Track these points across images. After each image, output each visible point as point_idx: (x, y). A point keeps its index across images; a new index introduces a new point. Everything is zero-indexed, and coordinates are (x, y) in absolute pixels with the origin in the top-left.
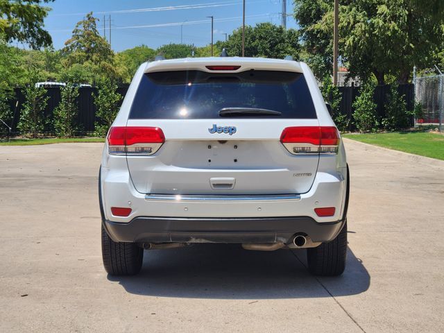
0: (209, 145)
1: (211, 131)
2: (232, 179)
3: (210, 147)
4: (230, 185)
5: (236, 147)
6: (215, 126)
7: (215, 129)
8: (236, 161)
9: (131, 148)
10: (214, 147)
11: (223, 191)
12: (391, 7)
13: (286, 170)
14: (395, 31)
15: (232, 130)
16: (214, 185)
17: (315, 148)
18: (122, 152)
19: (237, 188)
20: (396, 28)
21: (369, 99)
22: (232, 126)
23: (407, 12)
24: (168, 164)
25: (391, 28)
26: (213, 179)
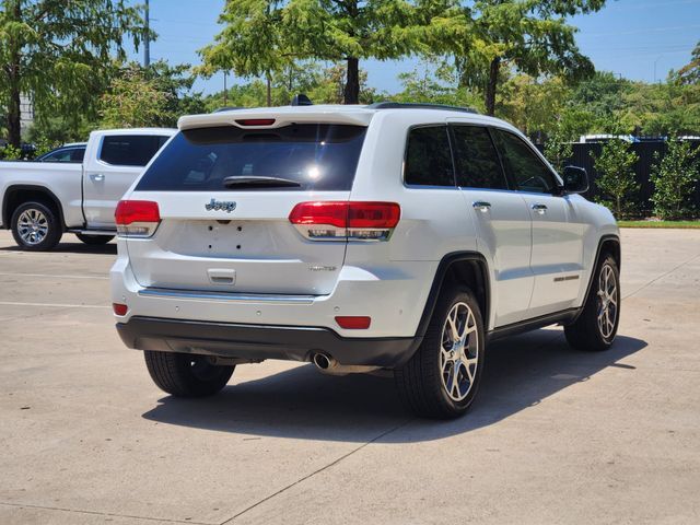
0: (210, 226)
1: (209, 207)
2: (232, 271)
3: (211, 228)
4: (230, 279)
5: (240, 229)
6: (213, 200)
7: (213, 205)
8: (239, 247)
10: (216, 229)
11: (223, 288)
13: (298, 261)
16: (213, 278)
17: (340, 232)
19: (239, 283)
22: (231, 200)
24: (165, 249)
26: (210, 270)
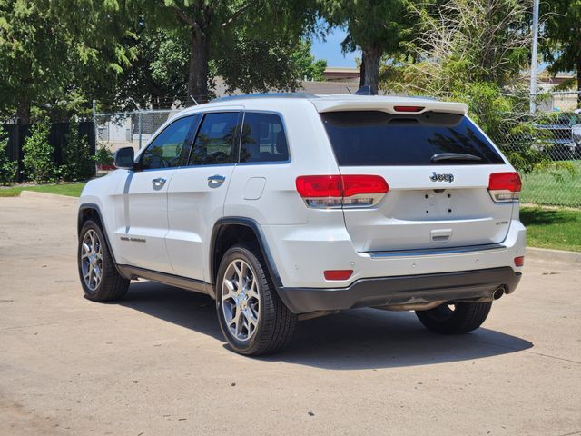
0: (426, 194)
1: (432, 179)
2: (450, 230)
3: (427, 197)
4: (448, 237)
5: (450, 195)
6: (435, 174)
7: (436, 178)
8: (450, 211)
9: (348, 200)
10: (431, 196)
11: (440, 244)
12: (12, 21)
13: (490, 219)
14: (19, 53)
15: (450, 178)
16: (434, 238)
18: (339, 205)
19: (451, 241)
20: (21, 49)
21: (44, 141)
23: (34, 30)
24: (389, 217)
25: (14, 48)
26: (433, 231)
